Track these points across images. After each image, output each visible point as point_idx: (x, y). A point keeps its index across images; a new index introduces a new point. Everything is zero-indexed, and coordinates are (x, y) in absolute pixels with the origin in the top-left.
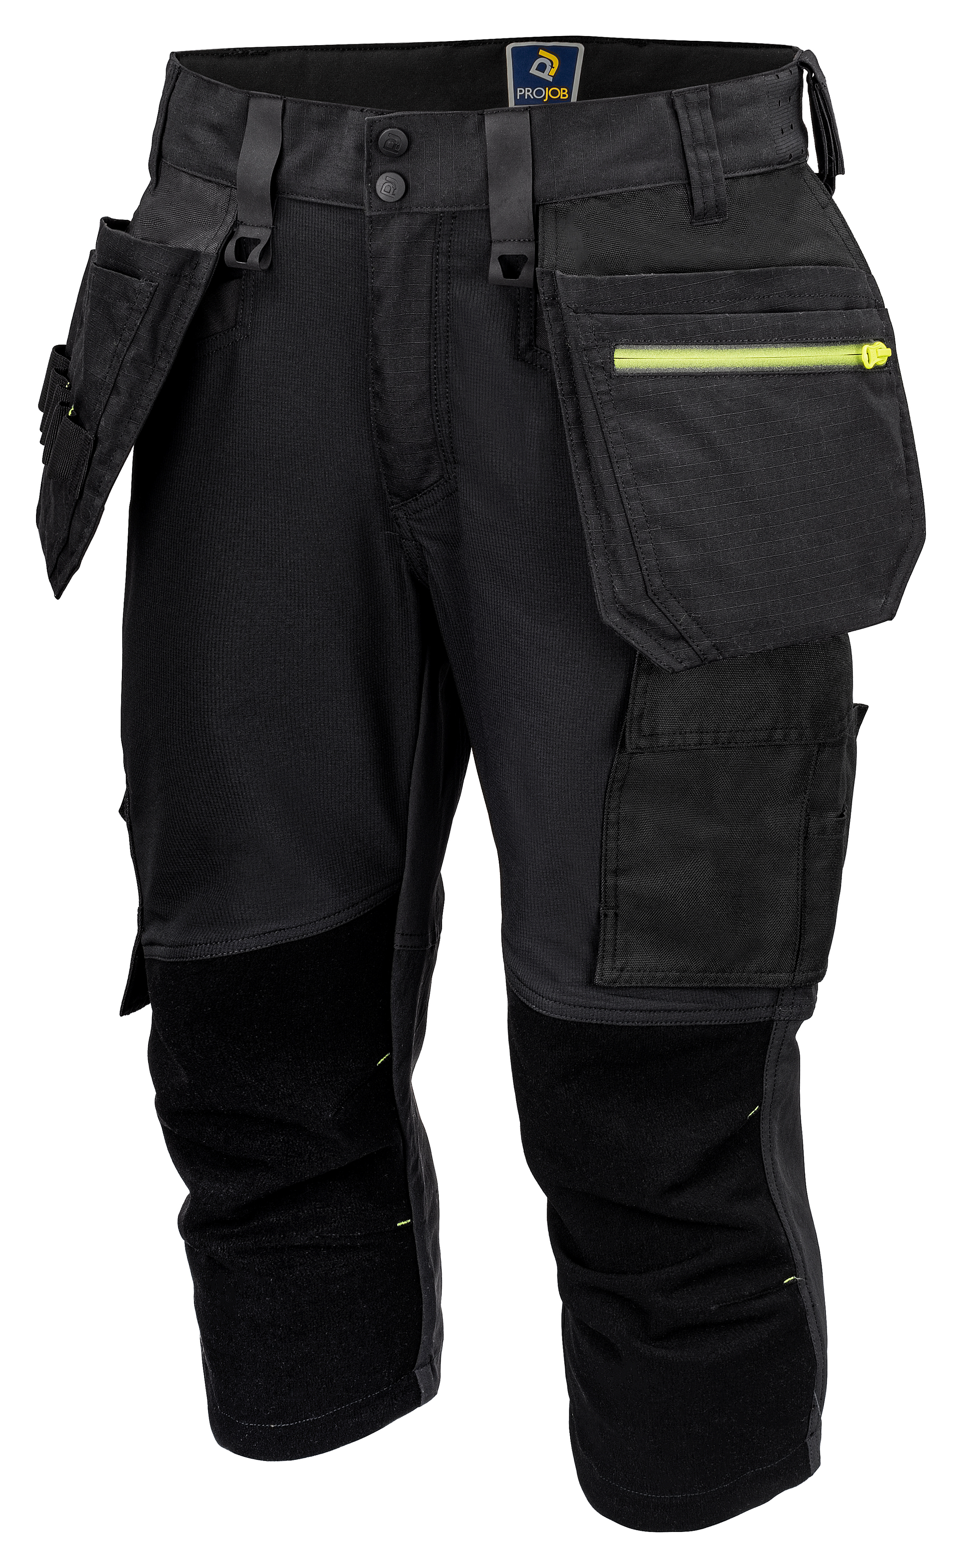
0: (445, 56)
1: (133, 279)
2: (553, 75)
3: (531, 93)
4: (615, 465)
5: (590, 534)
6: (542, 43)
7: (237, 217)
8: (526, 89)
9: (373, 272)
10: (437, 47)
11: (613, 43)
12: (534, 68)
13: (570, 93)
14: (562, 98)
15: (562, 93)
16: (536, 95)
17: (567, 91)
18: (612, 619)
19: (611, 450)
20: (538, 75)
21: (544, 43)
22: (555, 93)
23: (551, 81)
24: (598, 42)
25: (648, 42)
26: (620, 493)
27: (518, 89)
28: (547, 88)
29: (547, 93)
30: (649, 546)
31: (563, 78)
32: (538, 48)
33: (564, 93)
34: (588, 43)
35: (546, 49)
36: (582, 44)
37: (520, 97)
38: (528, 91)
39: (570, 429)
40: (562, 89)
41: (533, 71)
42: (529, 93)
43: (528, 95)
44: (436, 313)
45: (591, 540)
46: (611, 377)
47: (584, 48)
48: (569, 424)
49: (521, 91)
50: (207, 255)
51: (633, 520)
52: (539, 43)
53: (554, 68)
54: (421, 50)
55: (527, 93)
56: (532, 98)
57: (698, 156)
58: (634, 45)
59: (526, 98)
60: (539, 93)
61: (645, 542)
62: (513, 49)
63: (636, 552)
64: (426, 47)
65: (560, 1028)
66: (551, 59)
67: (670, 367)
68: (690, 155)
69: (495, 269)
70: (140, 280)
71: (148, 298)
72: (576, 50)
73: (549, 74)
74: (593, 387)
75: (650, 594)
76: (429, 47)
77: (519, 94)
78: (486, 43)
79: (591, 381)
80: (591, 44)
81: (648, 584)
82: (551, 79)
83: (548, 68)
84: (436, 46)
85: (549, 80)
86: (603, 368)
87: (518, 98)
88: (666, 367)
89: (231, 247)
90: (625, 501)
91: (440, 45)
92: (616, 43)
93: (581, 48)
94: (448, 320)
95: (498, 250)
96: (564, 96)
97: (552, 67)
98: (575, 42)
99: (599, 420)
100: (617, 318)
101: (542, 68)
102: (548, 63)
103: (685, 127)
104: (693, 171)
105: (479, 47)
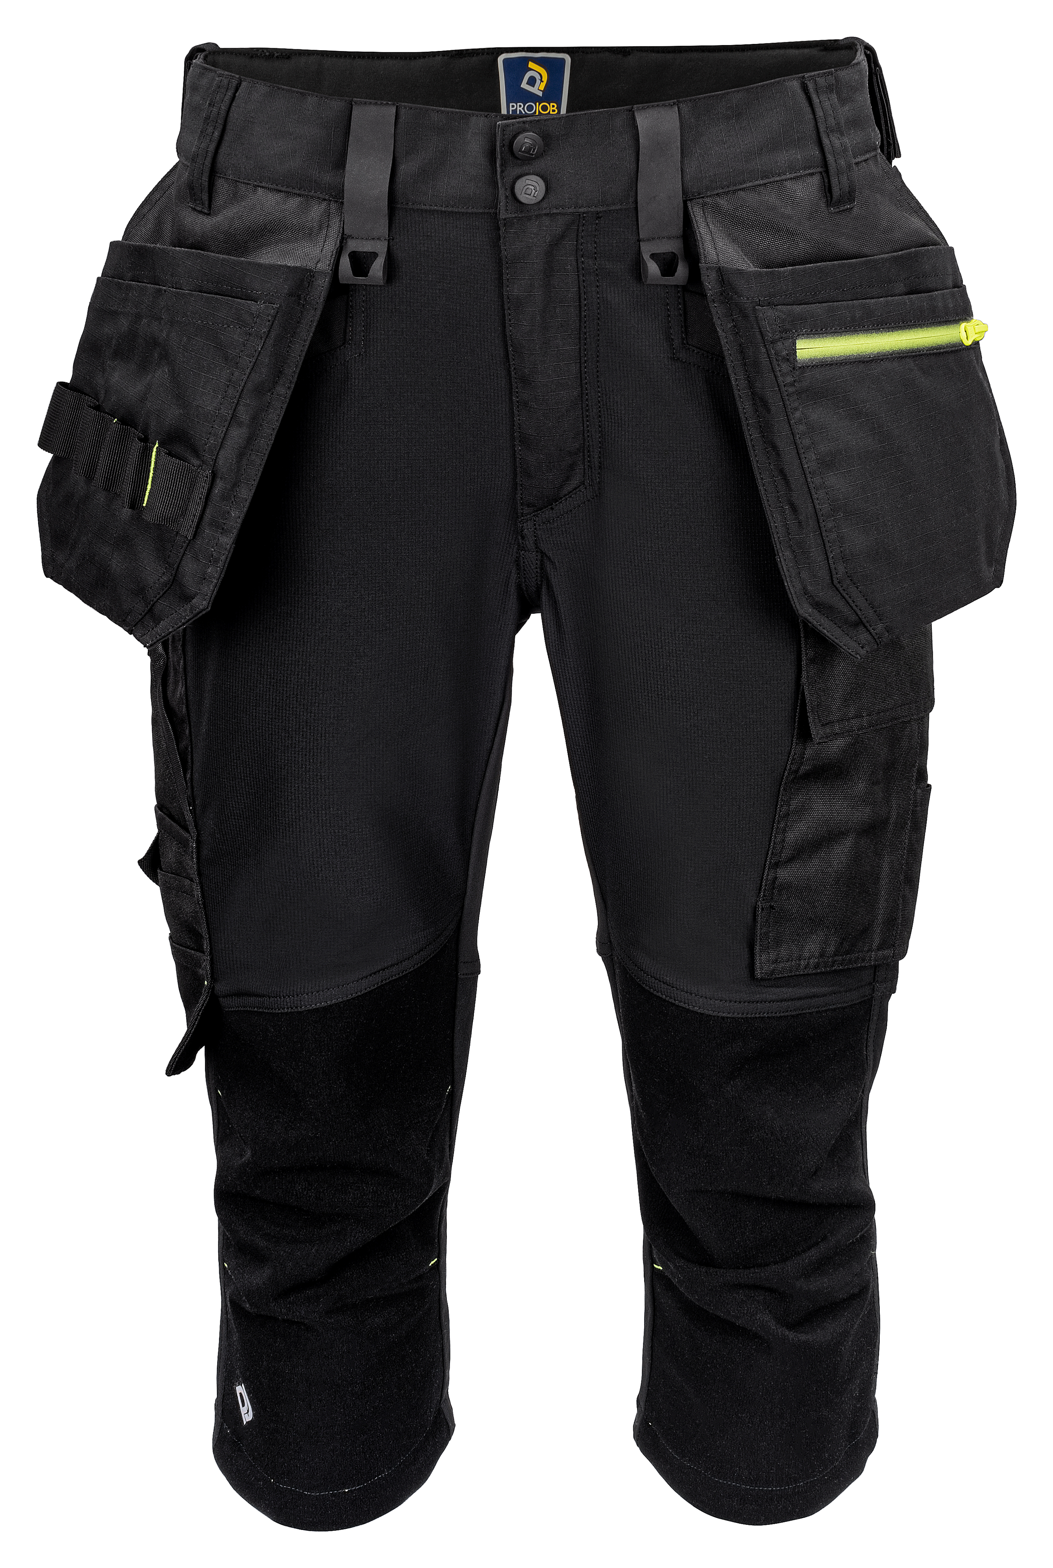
0: (443, 67)
1: (249, 302)
2: (542, 89)
3: (523, 109)
4: (803, 456)
5: (776, 527)
6: (530, 53)
7: (343, 230)
8: (518, 104)
9: (508, 279)
10: (436, 58)
11: (598, 53)
12: (525, 82)
13: (559, 108)
14: (551, 113)
15: (552, 108)
16: (527, 110)
17: (556, 106)
18: (804, 610)
19: (798, 441)
20: (528, 90)
21: (533, 54)
22: (545, 108)
23: (541, 96)
24: (583, 52)
25: (632, 50)
26: (807, 484)
27: (511, 104)
28: (537, 104)
29: (538, 108)
30: (833, 536)
31: (552, 93)
32: (526, 60)
33: (553, 109)
34: (573, 53)
35: (536, 60)
36: (569, 54)
37: (512, 112)
38: (520, 106)
39: (748, 424)
40: (551, 104)
41: (524, 85)
42: (521, 109)
43: (520, 110)
44: (585, 318)
45: (778, 533)
46: (794, 369)
47: (570, 59)
48: (747, 419)
49: (513, 106)
50: (321, 273)
51: (821, 510)
52: (528, 53)
53: (543, 82)
54: (421, 60)
55: (518, 109)
56: (524, 113)
57: (832, 142)
58: (618, 53)
59: (518, 113)
60: (530, 108)
61: (830, 531)
62: (505, 61)
63: (823, 541)
64: (426, 57)
65: (730, 1025)
66: (540, 72)
67: (842, 354)
68: (826, 141)
69: (653, 268)
70: (257, 302)
71: (269, 321)
72: (563, 61)
73: (538, 89)
74: (780, 379)
75: (835, 582)
76: (428, 57)
77: (511, 109)
78: (479, 54)
79: (778, 374)
80: (577, 55)
81: (834, 572)
82: (540, 94)
83: (538, 81)
84: (434, 56)
85: (539, 95)
86: (788, 360)
87: (511, 113)
88: (838, 355)
89: (345, 262)
90: (813, 491)
91: (438, 56)
92: (600, 52)
93: (568, 58)
94: (599, 324)
95: (647, 250)
96: (554, 111)
97: (542, 81)
98: (561, 52)
99: (786, 412)
100: (797, 309)
101: (532, 81)
102: (538, 77)
103: (819, 113)
104: (830, 158)
105: (474, 58)
